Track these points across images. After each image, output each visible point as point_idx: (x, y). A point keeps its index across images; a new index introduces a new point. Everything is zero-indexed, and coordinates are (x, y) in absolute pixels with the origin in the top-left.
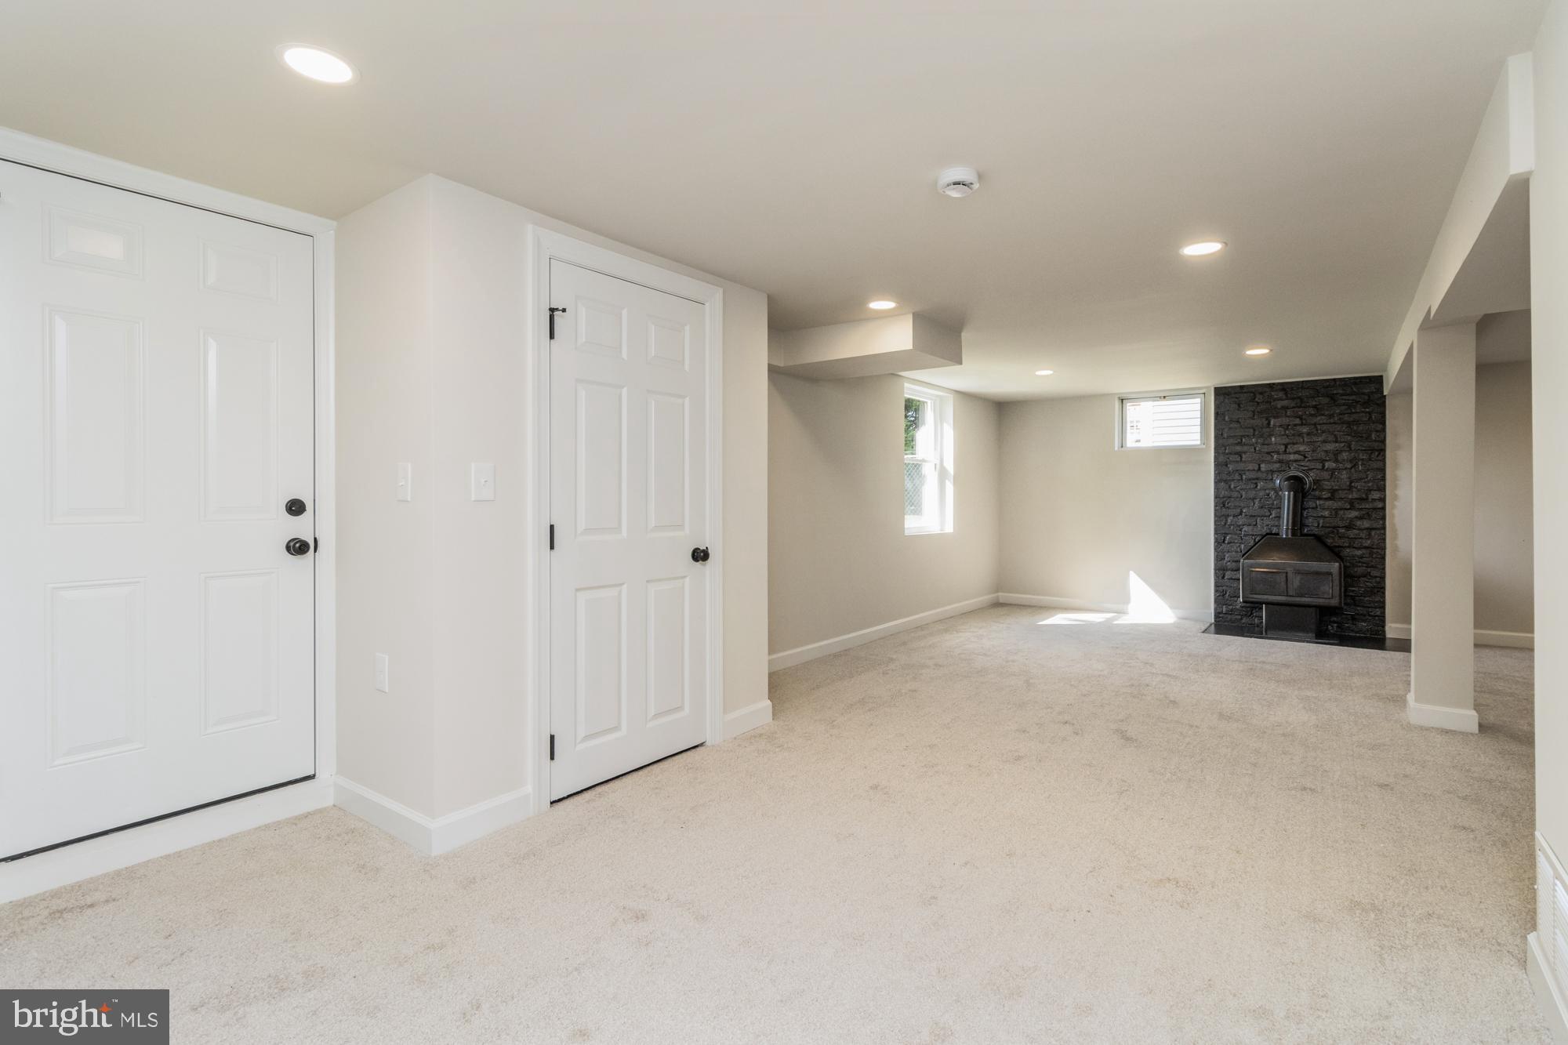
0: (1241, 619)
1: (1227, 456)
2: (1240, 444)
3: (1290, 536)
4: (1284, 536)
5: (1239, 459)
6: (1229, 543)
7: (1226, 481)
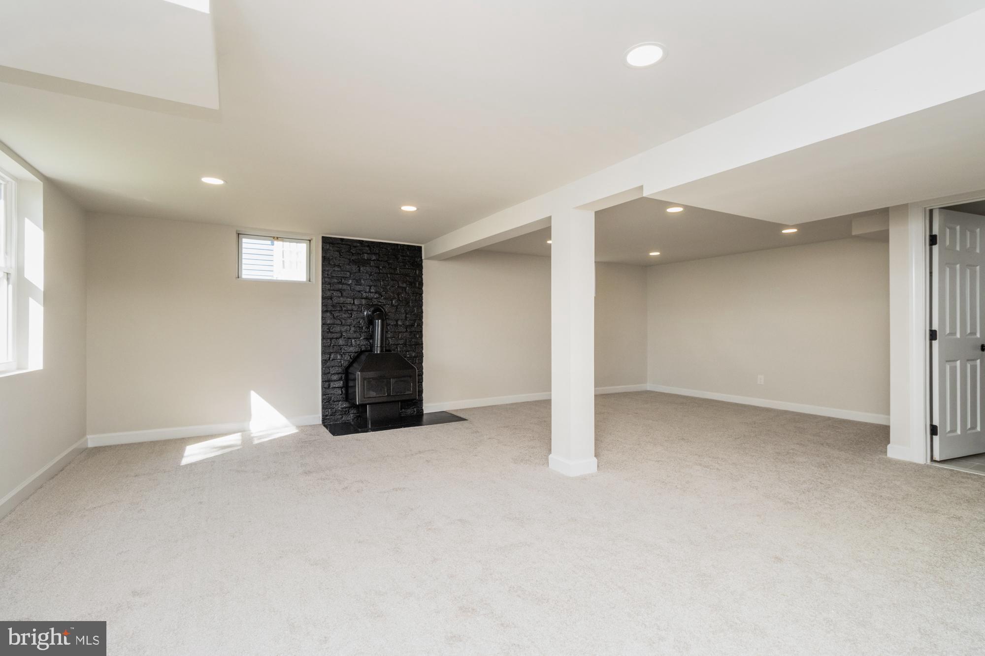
0: (342, 418)
1: (332, 292)
2: (340, 283)
3: (378, 352)
4: (376, 352)
5: (340, 295)
6: (332, 360)
7: (331, 312)
